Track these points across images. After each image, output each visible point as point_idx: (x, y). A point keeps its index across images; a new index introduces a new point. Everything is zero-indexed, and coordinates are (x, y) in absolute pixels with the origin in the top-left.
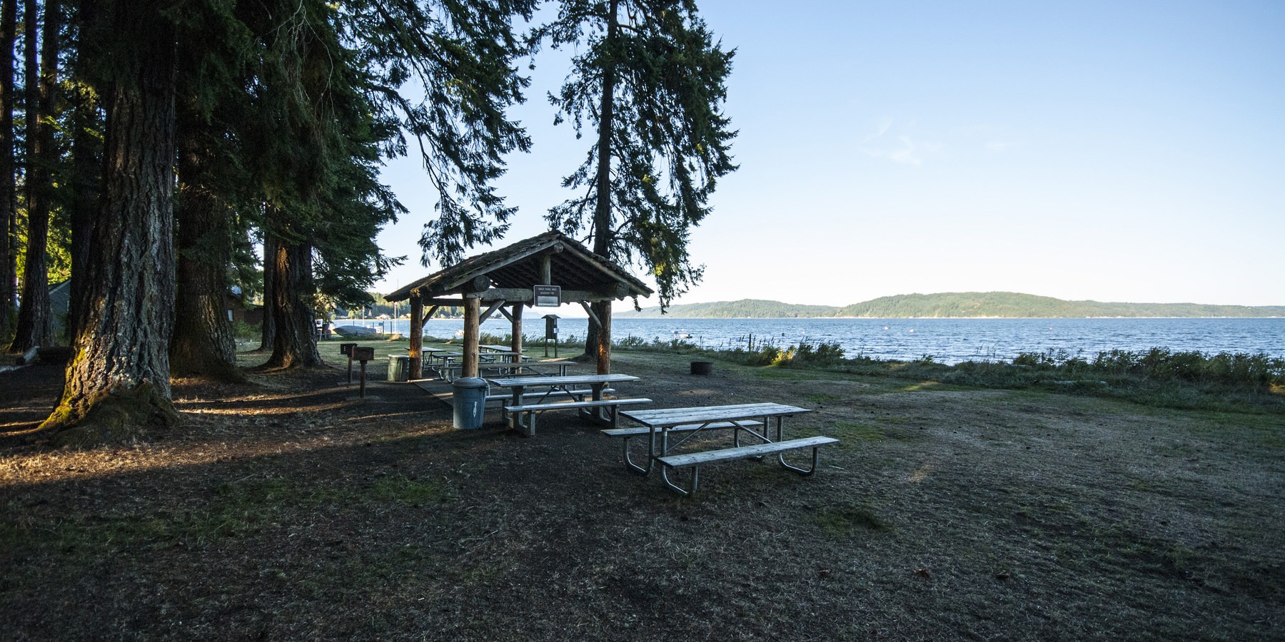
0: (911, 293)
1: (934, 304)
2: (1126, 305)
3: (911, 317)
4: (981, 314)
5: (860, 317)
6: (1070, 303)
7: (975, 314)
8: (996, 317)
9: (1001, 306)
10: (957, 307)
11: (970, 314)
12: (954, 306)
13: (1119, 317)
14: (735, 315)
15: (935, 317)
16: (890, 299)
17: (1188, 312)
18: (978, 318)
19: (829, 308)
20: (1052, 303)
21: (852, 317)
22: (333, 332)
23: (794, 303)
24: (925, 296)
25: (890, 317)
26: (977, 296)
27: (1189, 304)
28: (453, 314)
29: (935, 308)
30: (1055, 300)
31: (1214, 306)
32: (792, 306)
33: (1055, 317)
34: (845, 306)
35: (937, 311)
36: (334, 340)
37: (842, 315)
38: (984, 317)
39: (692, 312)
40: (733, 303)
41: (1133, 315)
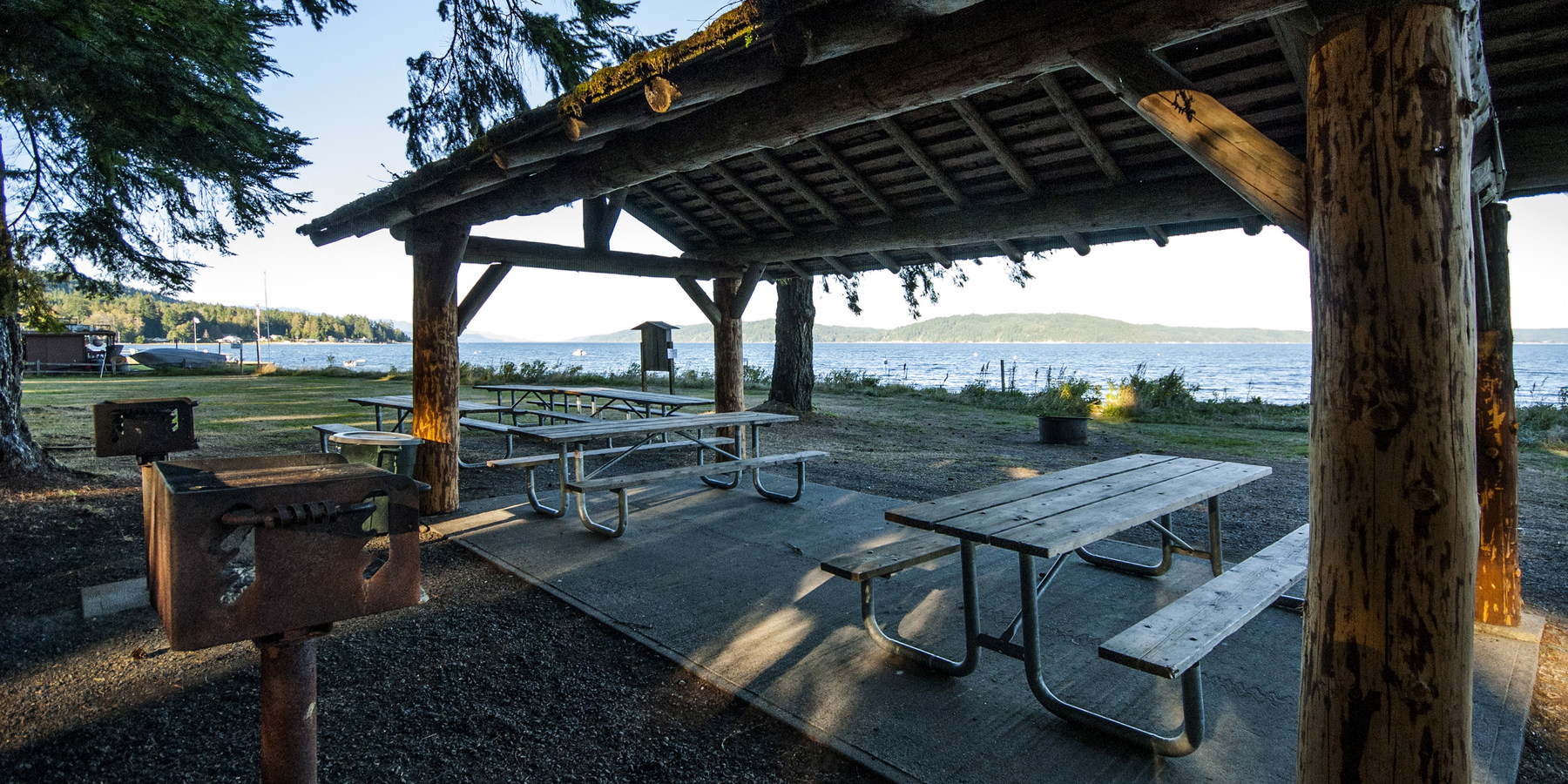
0: (968, 313)
1: (995, 327)
2: (1192, 330)
3: (971, 342)
4: (1047, 339)
5: (911, 342)
6: (1137, 326)
7: (1041, 338)
8: (1064, 342)
9: (1067, 329)
10: (1021, 330)
11: (1034, 338)
12: (1018, 329)
13: (1187, 342)
14: (756, 339)
15: (998, 342)
16: (945, 320)
17: (1253, 338)
18: (1044, 342)
19: (873, 330)
20: (1120, 327)
21: (902, 342)
22: (130, 361)
23: (831, 325)
24: (985, 317)
25: (947, 342)
26: (1041, 318)
27: (1254, 329)
28: (349, 336)
29: (996, 332)
30: (1124, 323)
31: (1277, 331)
32: (829, 328)
33: (1124, 342)
34: (893, 328)
35: (999, 335)
36: (133, 374)
37: (891, 339)
38: (1050, 342)
39: (700, 335)
40: (753, 323)
41: (1200, 340)
